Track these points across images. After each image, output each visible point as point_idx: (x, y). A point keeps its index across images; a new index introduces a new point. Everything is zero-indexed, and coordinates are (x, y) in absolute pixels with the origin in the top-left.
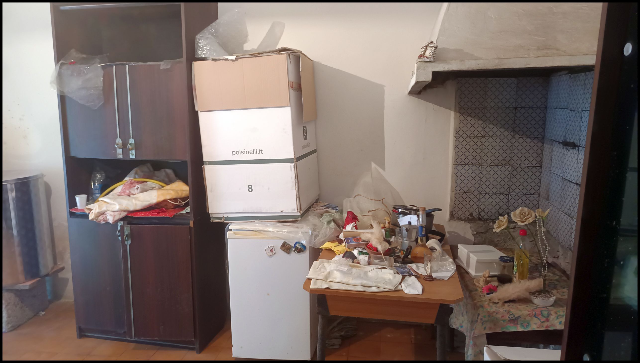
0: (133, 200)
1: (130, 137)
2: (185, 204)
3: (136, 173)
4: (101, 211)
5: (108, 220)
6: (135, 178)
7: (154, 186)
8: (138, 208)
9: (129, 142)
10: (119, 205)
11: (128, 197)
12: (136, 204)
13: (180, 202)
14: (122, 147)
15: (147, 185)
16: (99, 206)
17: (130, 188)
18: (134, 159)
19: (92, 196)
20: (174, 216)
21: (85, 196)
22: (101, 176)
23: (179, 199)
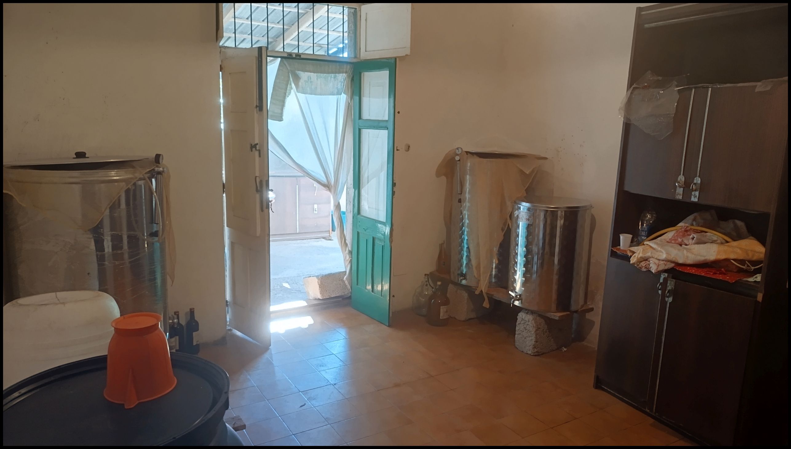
0: (685, 251)
1: (697, 175)
2: (754, 269)
3: (694, 220)
4: (645, 257)
5: (651, 268)
6: (692, 225)
7: (715, 238)
8: (689, 262)
9: (693, 181)
10: (666, 253)
11: (679, 247)
12: (687, 257)
13: (748, 266)
14: (684, 186)
15: (706, 236)
16: (643, 250)
17: (684, 236)
18: (696, 202)
19: (637, 238)
20: (736, 282)
21: (630, 236)
22: (652, 217)
23: (747, 262)
